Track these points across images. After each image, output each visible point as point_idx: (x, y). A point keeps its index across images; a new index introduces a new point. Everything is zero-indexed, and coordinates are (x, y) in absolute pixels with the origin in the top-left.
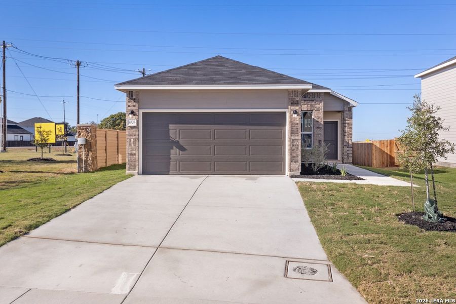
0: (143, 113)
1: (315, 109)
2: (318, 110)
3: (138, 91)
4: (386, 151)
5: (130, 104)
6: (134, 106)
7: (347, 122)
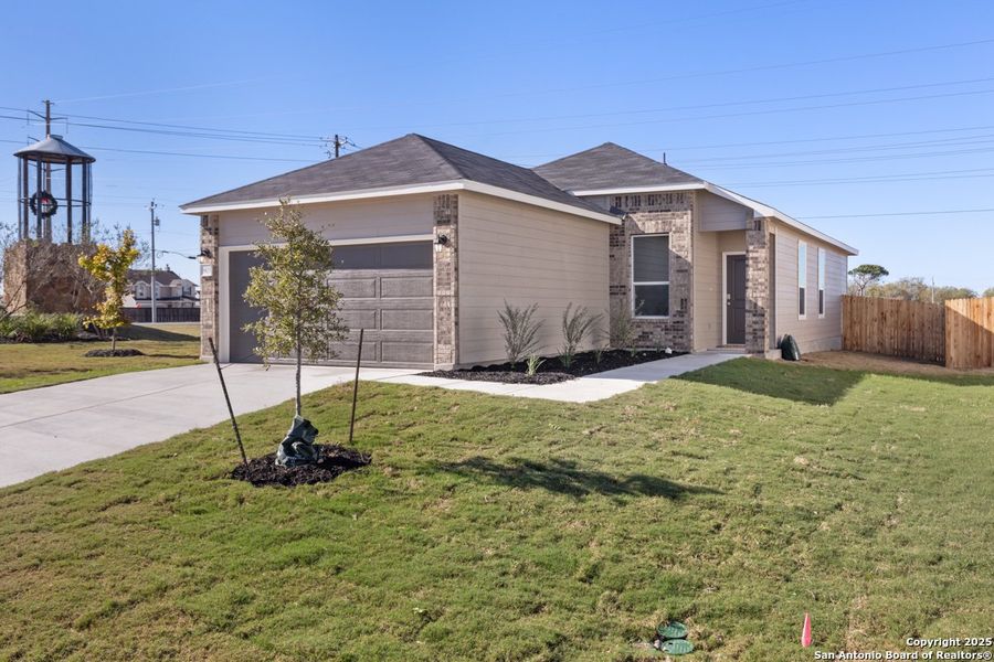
0: (230, 253)
1: (674, 229)
2: (679, 231)
3: (217, 215)
4: (985, 327)
5: (204, 238)
6: (210, 241)
7: (751, 255)
